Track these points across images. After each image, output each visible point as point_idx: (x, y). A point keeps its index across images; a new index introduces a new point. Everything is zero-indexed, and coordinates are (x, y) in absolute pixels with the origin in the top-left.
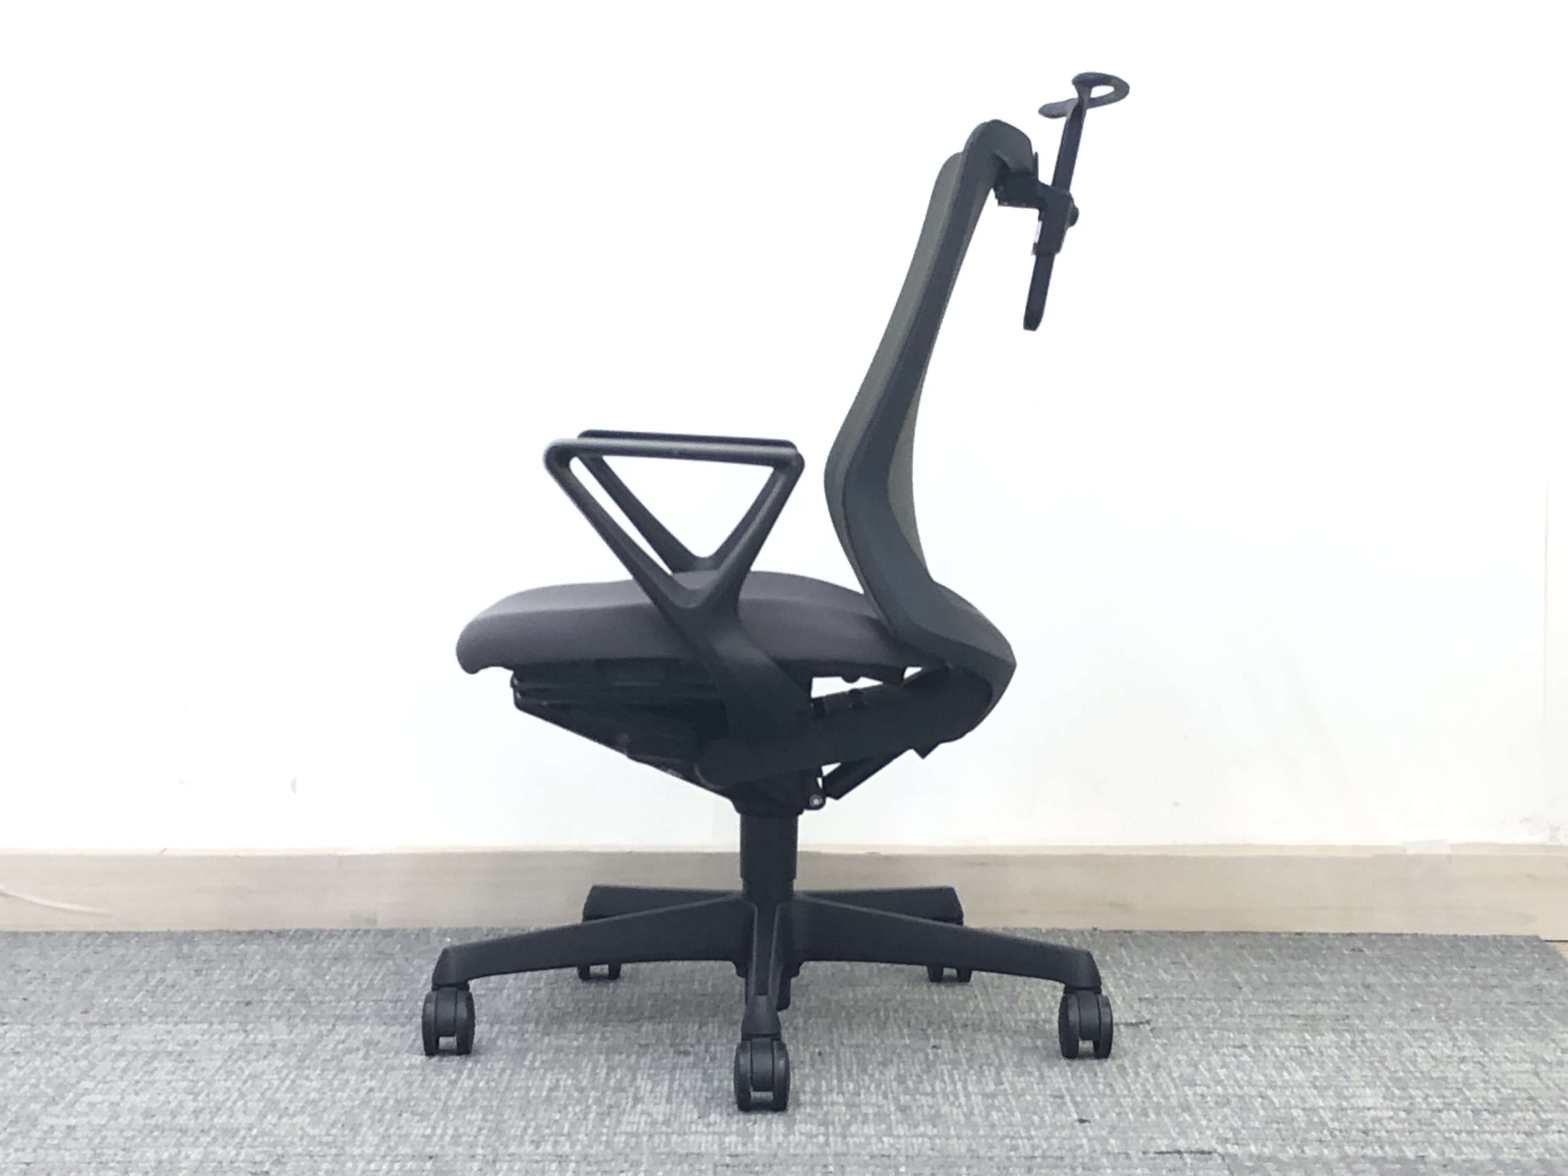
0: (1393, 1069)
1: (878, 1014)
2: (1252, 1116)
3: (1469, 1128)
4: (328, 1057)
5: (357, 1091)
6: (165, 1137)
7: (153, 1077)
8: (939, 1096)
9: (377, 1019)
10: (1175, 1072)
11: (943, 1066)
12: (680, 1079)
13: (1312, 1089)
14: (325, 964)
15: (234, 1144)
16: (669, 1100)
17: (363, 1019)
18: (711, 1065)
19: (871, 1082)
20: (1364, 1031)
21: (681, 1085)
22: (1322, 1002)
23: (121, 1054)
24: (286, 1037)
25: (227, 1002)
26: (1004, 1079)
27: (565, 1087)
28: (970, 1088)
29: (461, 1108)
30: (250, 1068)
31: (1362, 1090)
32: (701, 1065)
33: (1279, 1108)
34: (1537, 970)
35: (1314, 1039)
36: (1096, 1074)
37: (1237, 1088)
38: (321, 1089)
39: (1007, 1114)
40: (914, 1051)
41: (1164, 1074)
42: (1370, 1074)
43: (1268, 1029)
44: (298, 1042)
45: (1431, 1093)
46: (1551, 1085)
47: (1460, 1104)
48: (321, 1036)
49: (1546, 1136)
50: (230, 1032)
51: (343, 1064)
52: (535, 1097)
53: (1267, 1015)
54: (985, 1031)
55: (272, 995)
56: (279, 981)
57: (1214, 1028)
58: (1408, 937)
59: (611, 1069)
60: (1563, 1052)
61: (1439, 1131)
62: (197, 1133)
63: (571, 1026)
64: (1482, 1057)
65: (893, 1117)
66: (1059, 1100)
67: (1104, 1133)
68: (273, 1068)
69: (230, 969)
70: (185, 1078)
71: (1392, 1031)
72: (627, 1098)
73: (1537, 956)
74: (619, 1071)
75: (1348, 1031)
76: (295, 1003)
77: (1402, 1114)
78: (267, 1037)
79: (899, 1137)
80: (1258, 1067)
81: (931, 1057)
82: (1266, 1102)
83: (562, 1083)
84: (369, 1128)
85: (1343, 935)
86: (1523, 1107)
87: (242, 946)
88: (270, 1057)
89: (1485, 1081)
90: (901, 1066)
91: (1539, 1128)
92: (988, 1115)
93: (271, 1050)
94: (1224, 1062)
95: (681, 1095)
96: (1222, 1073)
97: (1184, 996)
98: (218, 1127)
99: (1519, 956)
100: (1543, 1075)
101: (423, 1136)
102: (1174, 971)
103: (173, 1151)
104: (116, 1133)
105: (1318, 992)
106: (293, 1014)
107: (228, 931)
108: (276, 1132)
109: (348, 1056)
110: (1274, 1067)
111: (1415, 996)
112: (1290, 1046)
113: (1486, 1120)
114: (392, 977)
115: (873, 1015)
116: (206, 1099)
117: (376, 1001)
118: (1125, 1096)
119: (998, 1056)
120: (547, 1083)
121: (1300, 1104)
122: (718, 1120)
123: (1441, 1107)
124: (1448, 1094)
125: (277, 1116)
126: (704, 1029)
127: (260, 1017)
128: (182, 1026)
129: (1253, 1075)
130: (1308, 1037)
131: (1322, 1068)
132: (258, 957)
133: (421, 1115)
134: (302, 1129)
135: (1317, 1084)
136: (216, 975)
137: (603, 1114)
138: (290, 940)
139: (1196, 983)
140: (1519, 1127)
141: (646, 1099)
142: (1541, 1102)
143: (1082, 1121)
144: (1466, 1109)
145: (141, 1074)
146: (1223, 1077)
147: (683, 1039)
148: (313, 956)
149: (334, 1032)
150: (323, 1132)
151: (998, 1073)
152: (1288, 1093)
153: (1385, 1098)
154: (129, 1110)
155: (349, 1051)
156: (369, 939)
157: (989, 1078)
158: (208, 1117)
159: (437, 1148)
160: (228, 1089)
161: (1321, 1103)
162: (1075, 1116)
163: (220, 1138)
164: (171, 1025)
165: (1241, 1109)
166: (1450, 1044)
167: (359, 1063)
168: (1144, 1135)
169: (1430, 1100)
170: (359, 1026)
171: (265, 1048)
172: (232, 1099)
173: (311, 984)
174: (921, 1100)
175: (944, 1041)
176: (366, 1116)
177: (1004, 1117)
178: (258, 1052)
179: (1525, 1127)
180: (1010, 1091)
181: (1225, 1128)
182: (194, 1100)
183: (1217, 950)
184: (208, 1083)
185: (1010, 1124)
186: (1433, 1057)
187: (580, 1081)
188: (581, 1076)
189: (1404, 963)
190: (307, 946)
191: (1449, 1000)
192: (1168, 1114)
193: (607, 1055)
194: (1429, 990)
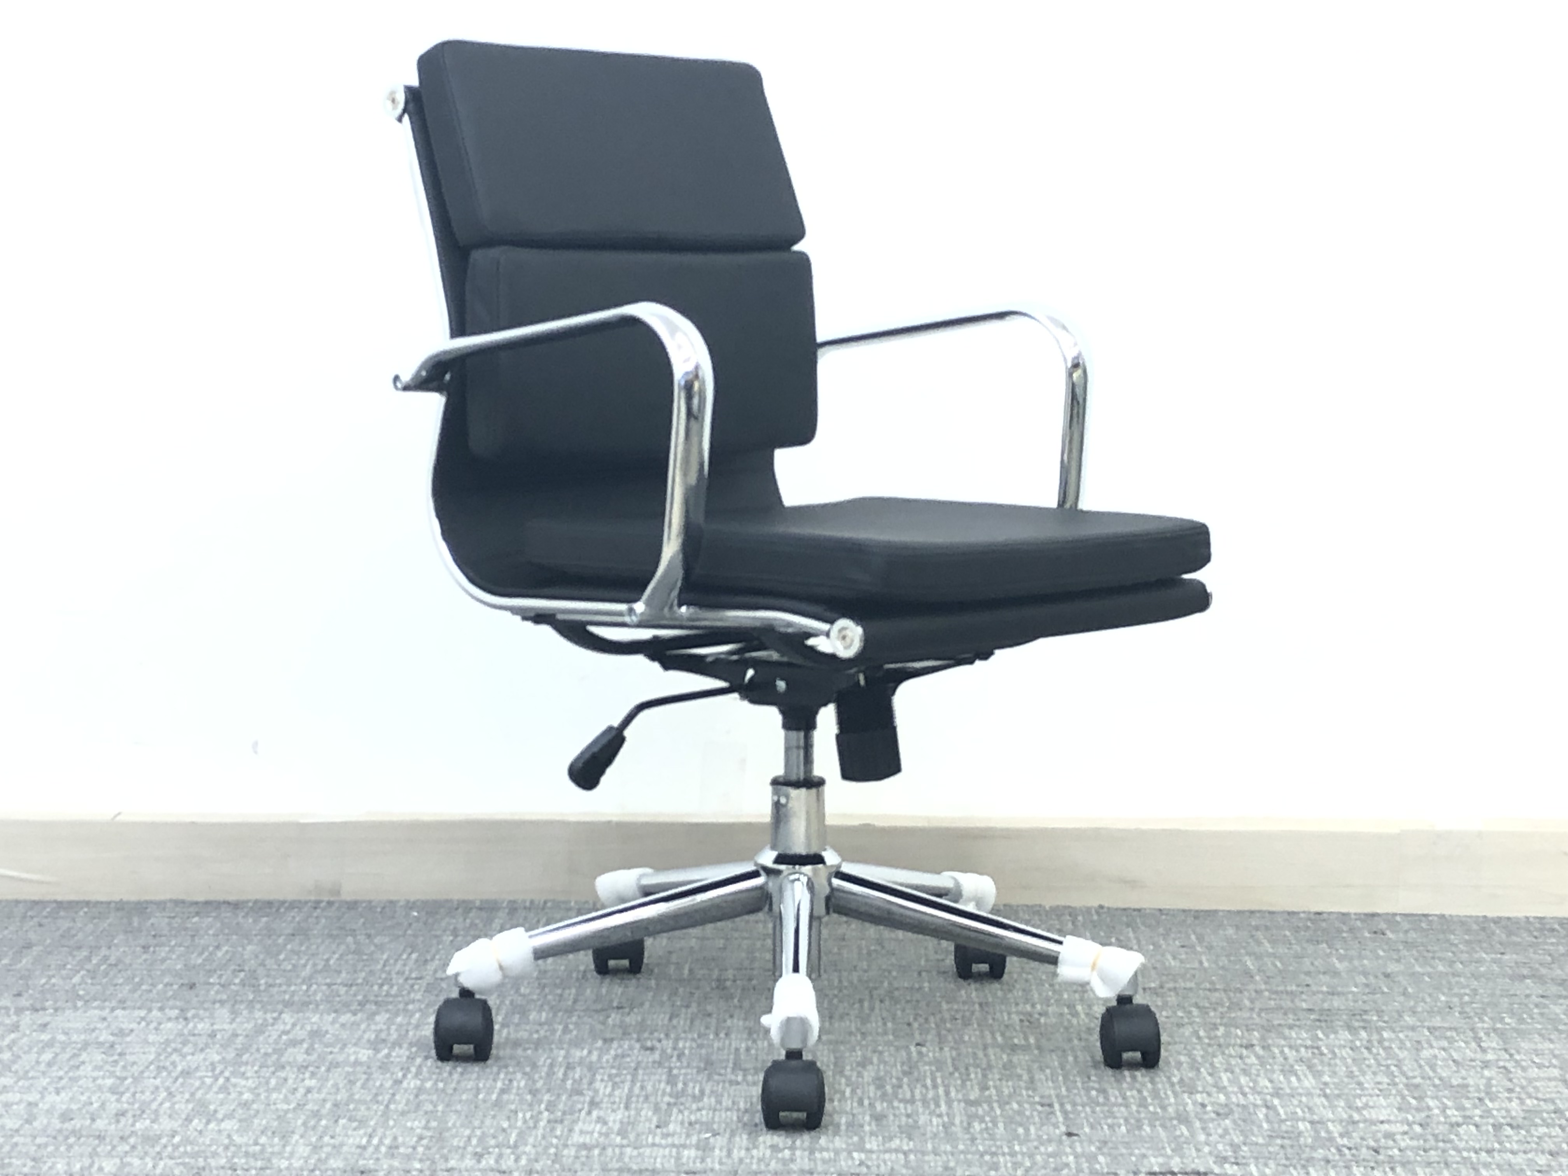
0: (1410, 1074)
1: (862, 1007)
2: (1255, 1129)
3: (1489, 1146)
4: (270, 1051)
5: (294, 1092)
6: (80, 1146)
7: (78, 1073)
8: (919, 1104)
9: (328, 1006)
10: (1174, 1076)
11: (927, 1068)
12: (643, 1081)
13: (1323, 1100)
14: (280, 941)
15: (154, 1154)
16: (627, 1108)
17: (311, 1006)
18: (678, 1064)
19: (847, 1085)
20: (1383, 1029)
21: (642, 1088)
22: (1339, 994)
23: (50, 1044)
24: (226, 1026)
25: (172, 985)
26: (991, 1083)
27: (518, 1088)
28: (953, 1094)
29: (403, 1113)
30: (184, 1063)
31: (1376, 1099)
32: (667, 1064)
33: (1286, 1120)
35: (1327, 1036)
36: (1089, 1078)
37: (1240, 1096)
38: (256, 1088)
39: (990, 1125)
40: (897, 1049)
41: (1164, 1079)
42: (1386, 1080)
43: (1280, 1025)
44: (239, 1032)
45: (1449, 1104)
47: (1481, 1117)
48: (265, 1024)
50: (170, 1019)
51: (283, 1059)
52: (484, 1101)
53: (1278, 1008)
54: (975, 1026)
55: (220, 977)
56: (230, 960)
57: (1221, 1024)
58: (1435, 918)
59: (569, 1067)
61: (1456, 1149)
62: (115, 1142)
63: (533, 1016)
64: (1509, 1061)
65: (867, 1128)
66: (1047, 1108)
67: (1093, 1149)
68: (208, 1063)
69: (180, 946)
70: (112, 1074)
71: (1413, 1029)
72: (583, 1103)
74: (578, 1070)
75: (1364, 1028)
76: (244, 985)
77: (1417, 1129)
78: (208, 1026)
79: (871, 1151)
80: (1267, 1069)
81: (914, 1054)
82: (1271, 1113)
83: (515, 1084)
84: (302, 1136)
85: (1365, 915)
86: (1549, 1121)
87: (196, 919)
88: (208, 1050)
89: (1510, 1091)
90: (882, 1067)
92: (969, 1124)
93: (210, 1041)
94: (1229, 1064)
95: (641, 1099)
96: (1225, 1077)
97: (1192, 985)
98: (140, 1133)
99: (1554, 940)
101: (359, 1147)
102: (1183, 956)
103: (87, 1162)
104: (29, 1140)
105: (1333, 981)
106: (239, 998)
107: (183, 902)
108: (201, 1140)
109: (290, 1050)
110: (1282, 1071)
111: (1438, 988)
112: (1301, 1045)
113: (1507, 1136)
114: (350, 956)
115: (857, 1006)
116: (131, 1100)
117: (329, 985)
118: (1121, 1105)
119: (986, 1055)
120: (499, 1084)
121: (1308, 1116)
122: (678, 1130)
123: (1460, 1120)
124: (1467, 1104)
125: (204, 1121)
126: (675, 1022)
127: (204, 1002)
128: (119, 1012)
129: (1259, 1079)
130: (1320, 1035)
131: (1334, 1074)
132: (211, 932)
133: (360, 1122)
134: (229, 1136)
135: (1328, 1091)
136: (163, 952)
137: (555, 1121)
138: (247, 914)
139: (1205, 970)
140: (1544, 1144)
141: (604, 1105)
143: (1070, 1135)
144: (1487, 1124)
145: (66, 1069)
146: (1226, 1083)
147: (651, 1033)
148: (269, 932)
149: (280, 1021)
150: (251, 1142)
151: (985, 1076)
152: (1295, 1102)
153: (1400, 1109)
154: (48, 1111)
155: (294, 1043)
156: (331, 912)
157: (975, 1081)
158: (130, 1121)
159: (371, 1162)
160: (157, 1088)
161: (1331, 1116)
162: (1063, 1129)
163: (139, 1147)
164: (107, 1010)
165: (1244, 1121)
166: (1473, 1045)
167: (301, 1058)
168: (1137, 1151)
169: (1449, 1112)
170: (307, 1015)
171: (204, 1039)
172: (160, 1099)
173: (263, 964)
174: (898, 1108)
175: (929, 1037)
176: (300, 1122)
177: (987, 1129)
178: (195, 1045)
179: (1548, 1145)
180: (995, 1098)
181: (1225, 1145)
182: (118, 1101)
183: (1230, 931)
184: (136, 1080)
185: (992, 1137)
186: (1454, 1061)
187: (534, 1082)
188: (536, 1076)
189: (1429, 948)
190: (264, 919)
191: (1475, 992)
192: (1163, 1126)
193: (568, 1052)
194: (1453, 980)
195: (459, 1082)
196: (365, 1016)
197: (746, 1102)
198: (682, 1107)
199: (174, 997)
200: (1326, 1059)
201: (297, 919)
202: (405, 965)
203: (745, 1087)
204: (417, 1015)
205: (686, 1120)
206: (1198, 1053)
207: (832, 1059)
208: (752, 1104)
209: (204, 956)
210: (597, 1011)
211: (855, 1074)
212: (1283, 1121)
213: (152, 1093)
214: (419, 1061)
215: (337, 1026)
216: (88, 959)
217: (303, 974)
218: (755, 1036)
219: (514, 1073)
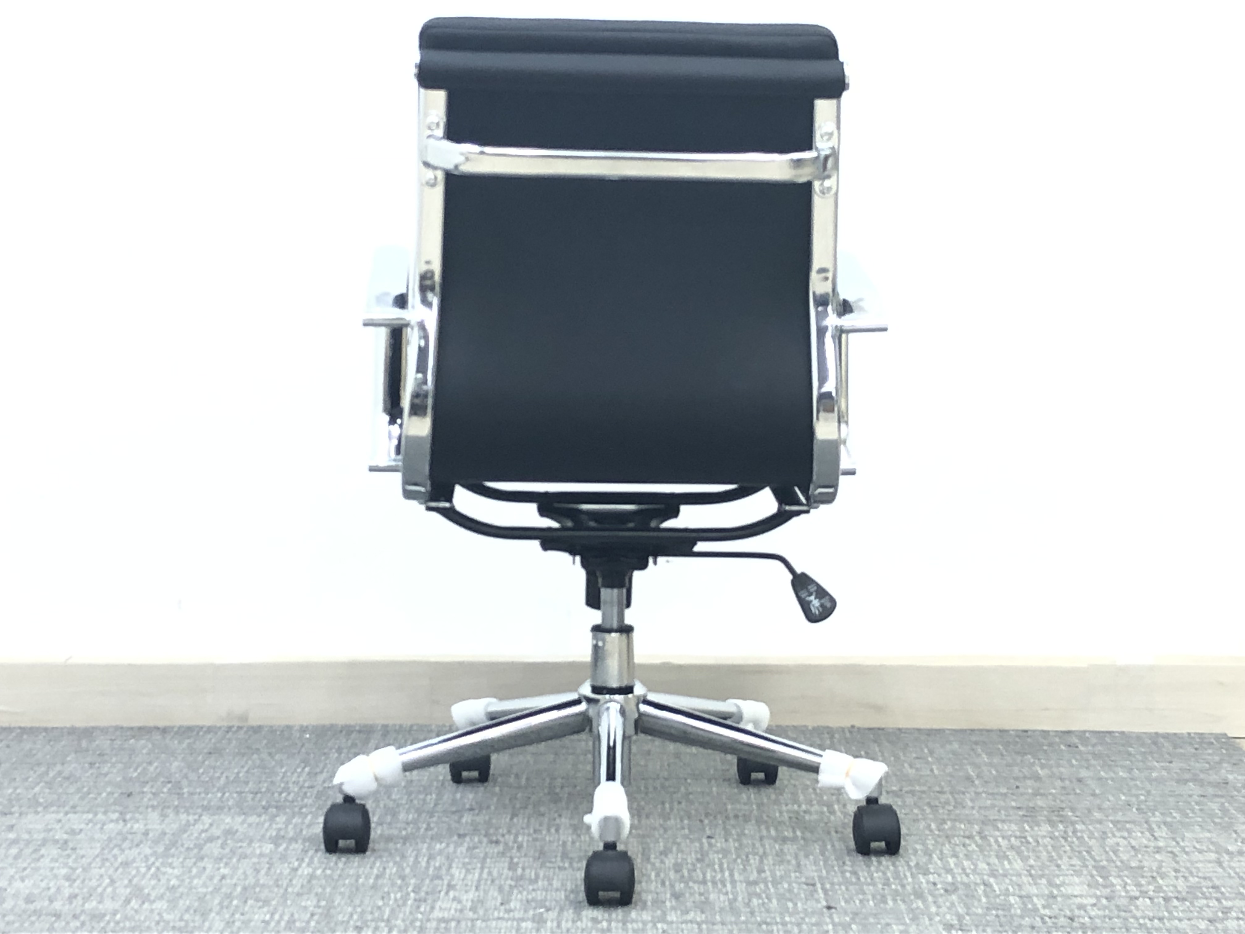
0: (1097, 858)
1: (664, 807)
2: (976, 903)
3: (1160, 915)
4: (192, 846)
5: (211, 878)
7: (38, 865)
8: (709, 884)
9: (238, 810)
10: (912, 861)
11: (716, 855)
12: (490, 868)
13: (1029, 878)
14: (200, 758)
16: (477, 888)
17: (226, 810)
18: (518, 854)
19: (652, 870)
20: (1076, 822)
21: (490, 873)
22: (1042, 795)
23: (15, 842)
24: (157, 827)
25: (113, 793)
26: (766, 868)
27: (390, 875)
28: (736, 877)
29: (299, 895)
30: (123, 856)
31: (1071, 878)
32: (508, 855)
34: (1225, 765)
35: (1032, 829)
36: (844, 863)
37: (964, 876)
38: (180, 875)
39: (766, 901)
40: (692, 841)
41: (903, 862)
42: (1079, 863)
43: (995, 820)
44: (168, 831)
45: (1129, 881)
46: (1233, 874)
47: (1153, 891)
48: (188, 824)
49: (1225, 922)
50: (112, 821)
51: (203, 852)
52: (363, 885)
53: (993, 806)
54: (753, 822)
55: (152, 787)
56: (160, 774)
57: (948, 820)
58: (1117, 734)
59: (431, 858)
60: (1242, 842)
61: (1135, 917)
62: (69, 918)
63: (402, 816)
64: (1175, 847)
65: (668, 904)
66: (811, 887)
67: (848, 919)
68: (142, 856)
69: (120, 762)
70: (66, 865)
71: (1100, 822)
72: (442, 885)
73: (1224, 751)
74: (438, 858)
75: (1061, 821)
76: (171, 794)
77: (1104, 901)
78: (142, 827)
79: (672, 922)
80: (985, 855)
81: (706, 845)
82: (988, 889)
83: (388, 871)
85: (1062, 732)
86: (1207, 894)
87: (132, 741)
88: (142, 846)
89: (1176, 871)
90: (680, 855)
91: (1220, 914)
92: (750, 901)
93: (144, 838)
94: (954, 851)
95: (489, 882)
96: (952, 861)
97: (926, 788)
98: (88, 912)
99: (1210, 751)
100: (1225, 864)
101: (263, 921)
102: (918, 766)
105: (1037, 785)
106: (167, 804)
107: (122, 728)
108: (137, 917)
109: (208, 845)
110: (997, 857)
111: (1120, 790)
112: (1011, 836)
113: (1175, 907)
114: (256, 770)
115: (660, 807)
116: (81, 886)
117: (240, 793)
118: (869, 884)
119: (763, 846)
120: (375, 871)
121: (1017, 892)
122: (518, 907)
123: (1137, 894)
124: (1143, 882)
125: (140, 902)
126: (515, 820)
127: (139, 807)
128: (71, 816)
129: (978, 862)
130: (1027, 828)
131: (1038, 858)
132: (144, 751)
133: (264, 902)
134: (159, 914)
135: (1033, 872)
136: (106, 767)
137: (420, 900)
138: (174, 736)
139: (935, 777)
140: (1204, 913)
141: (458, 887)
142: (1223, 890)
143: (829, 908)
144: (1158, 897)
145: (28, 861)
146: (952, 866)
147: (496, 829)
148: (191, 750)
149: (200, 822)
151: (761, 862)
152: (1007, 881)
153: (1089, 885)
154: (14, 895)
155: (211, 839)
156: (241, 735)
157: (754, 866)
158: (80, 902)
160: (101, 876)
161: (1035, 891)
162: (824, 903)
163: (88, 923)
164: (62, 815)
165: (967, 896)
166: (1147, 834)
167: (216, 852)
168: (883, 921)
169: (1128, 888)
170: (222, 816)
171: (139, 837)
172: (104, 885)
173: (186, 776)
174: (693, 888)
175: (718, 831)
176: (216, 901)
177: (764, 903)
178: (132, 841)
179: (1208, 913)
180: (770, 879)
181: (952, 915)
182: (70, 886)
183: (956, 746)
184: (84, 870)
185: (768, 911)
186: (1133, 847)
187: (403, 869)
188: (405, 865)
189: (1113, 758)
190: (188, 741)
191: (1149, 793)
192: (904, 901)
193: (430, 844)
194: (1132, 783)
195: (343, 869)
196: (267, 817)
197: (572, 884)
198: (521, 889)
199: (115, 803)
200: (1030, 846)
201: (213, 741)
202: (299, 777)
203: (570, 871)
204: (309, 817)
205: (524, 898)
206: (930, 842)
207: (640, 849)
208: (576, 886)
209: (139, 771)
210: (454, 813)
211: (658, 861)
212: (998, 896)
213: (98, 880)
214: (311, 853)
215: (245, 825)
216: (47, 773)
217: (218, 785)
218: (579, 832)
219: (388, 862)
